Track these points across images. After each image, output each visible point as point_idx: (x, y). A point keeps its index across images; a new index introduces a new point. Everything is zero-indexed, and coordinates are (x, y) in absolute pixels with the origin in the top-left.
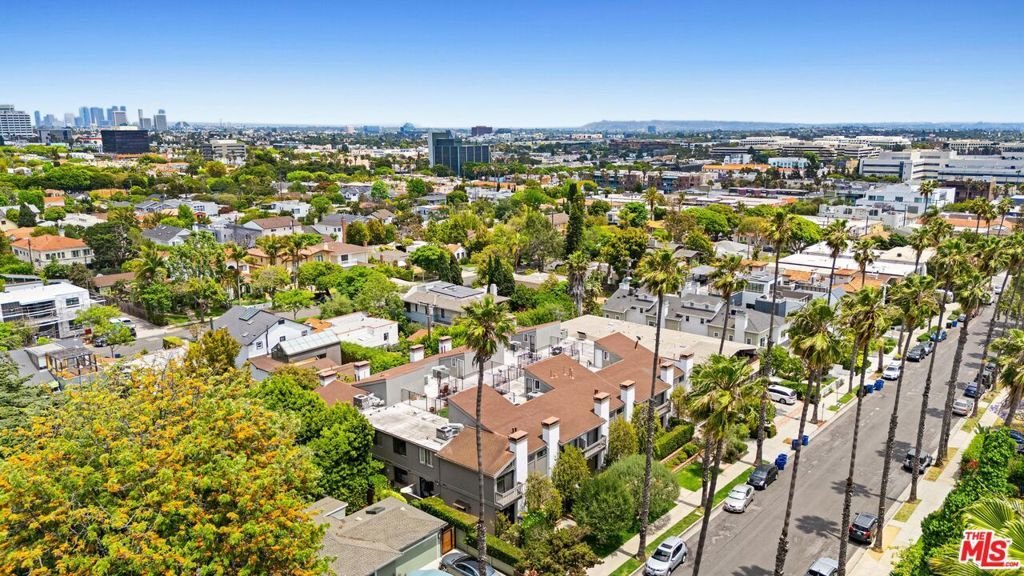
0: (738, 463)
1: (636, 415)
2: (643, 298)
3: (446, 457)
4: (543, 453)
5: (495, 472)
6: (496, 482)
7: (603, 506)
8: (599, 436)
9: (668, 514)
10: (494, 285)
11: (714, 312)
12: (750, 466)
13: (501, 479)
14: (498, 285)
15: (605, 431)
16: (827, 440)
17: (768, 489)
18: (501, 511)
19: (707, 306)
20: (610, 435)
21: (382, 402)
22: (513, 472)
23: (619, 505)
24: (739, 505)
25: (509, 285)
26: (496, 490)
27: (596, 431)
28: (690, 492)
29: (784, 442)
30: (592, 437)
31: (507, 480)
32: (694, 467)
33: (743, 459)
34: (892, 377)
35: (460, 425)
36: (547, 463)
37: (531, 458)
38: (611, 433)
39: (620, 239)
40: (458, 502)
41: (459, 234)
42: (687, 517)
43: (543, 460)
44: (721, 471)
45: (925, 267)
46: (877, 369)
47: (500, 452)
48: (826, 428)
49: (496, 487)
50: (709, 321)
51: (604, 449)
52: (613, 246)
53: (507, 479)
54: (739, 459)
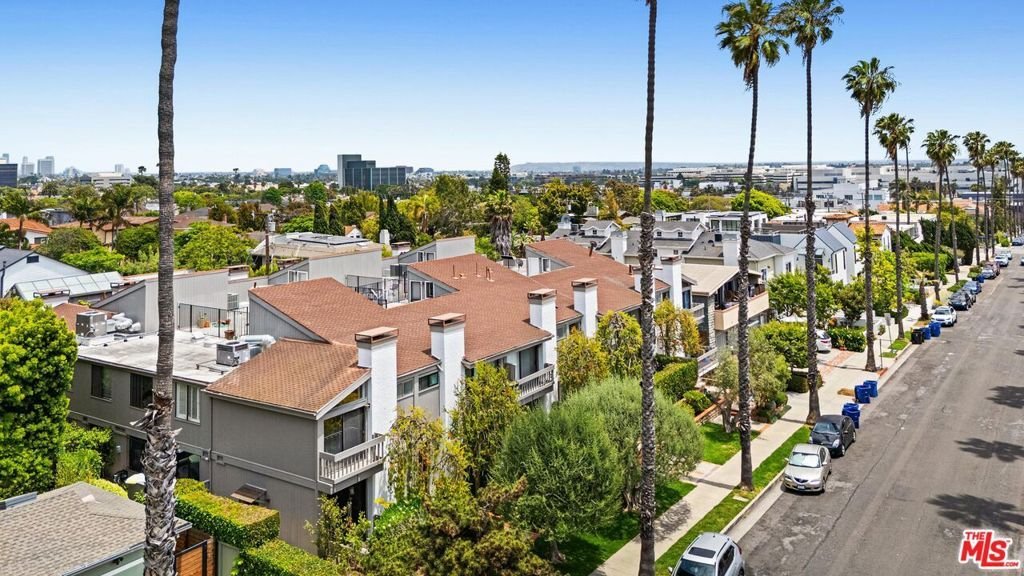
0: (778, 423)
1: (603, 331)
2: (591, 234)
3: (224, 391)
4: (430, 380)
5: (320, 405)
6: (321, 428)
7: (557, 463)
8: (541, 365)
9: (681, 503)
10: (386, 231)
11: (691, 240)
12: (801, 425)
13: (334, 424)
14: (390, 232)
15: (550, 354)
16: (904, 388)
17: (847, 453)
18: (329, 497)
19: (680, 234)
20: (559, 362)
21: (137, 326)
22: (363, 410)
23: (589, 459)
24: (813, 478)
25: (407, 233)
26: (321, 448)
27: (536, 350)
28: (714, 465)
29: (839, 393)
30: (528, 361)
31: (346, 426)
32: (708, 430)
33: (786, 416)
34: (947, 322)
35: (269, 339)
36: (439, 400)
37: (404, 387)
38: (561, 356)
39: (554, 193)
40: (245, 490)
41: (355, 214)
42: (720, 505)
43: (431, 395)
44: (756, 434)
45: (919, 227)
46: (920, 316)
47: (338, 370)
48: (892, 378)
49: (321, 441)
50: (685, 252)
51: (550, 389)
52: (546, 201)
53: (349, 427)
54: (779, 417)
